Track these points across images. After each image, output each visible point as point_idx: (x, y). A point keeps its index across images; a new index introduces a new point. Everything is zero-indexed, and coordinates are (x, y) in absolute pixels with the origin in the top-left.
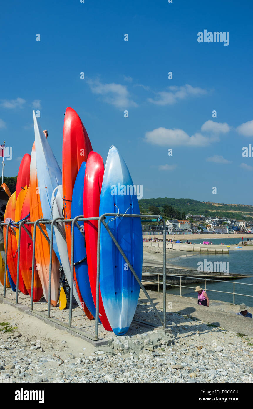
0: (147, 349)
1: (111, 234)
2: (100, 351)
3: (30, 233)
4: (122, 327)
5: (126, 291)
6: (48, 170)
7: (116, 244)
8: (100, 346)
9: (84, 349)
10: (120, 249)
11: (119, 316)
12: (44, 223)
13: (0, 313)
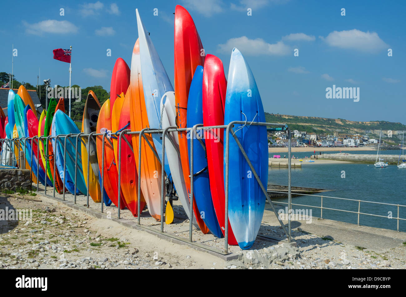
0: (276, 263)
1: (239, 143)
2: (232, 266)
3: (131, 143)
4: (249, 240)
5: (253, 203)
6: (156, 75)
7: (244, 154)
8: (231, 260)
9: (214, 264)
10: (247, 160)
11: (245, 230)
12: (149, 133)
13: (103, 229)
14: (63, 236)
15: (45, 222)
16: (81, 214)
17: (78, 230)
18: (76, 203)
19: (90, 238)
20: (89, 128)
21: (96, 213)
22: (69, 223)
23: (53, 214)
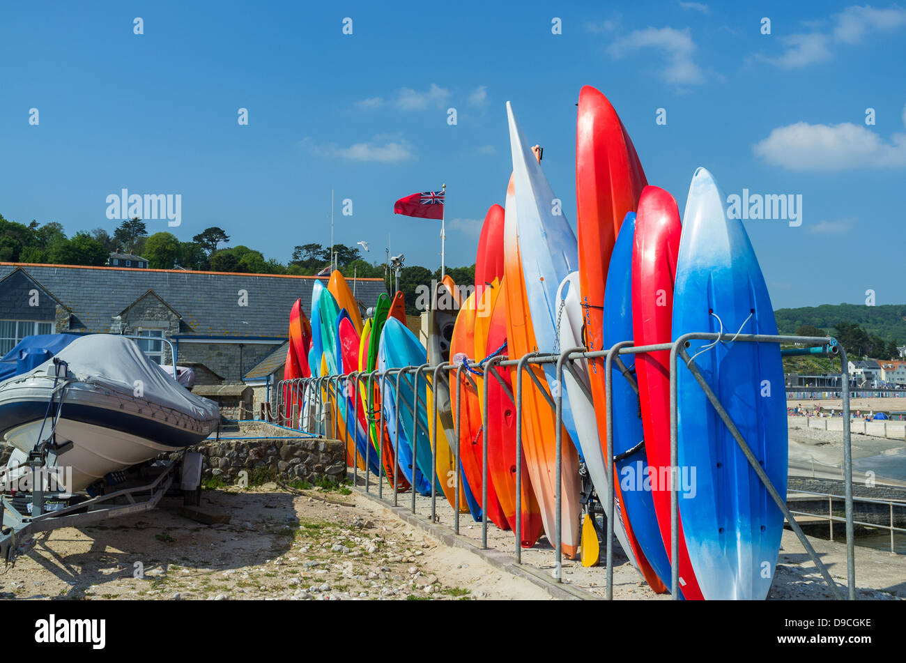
1: (704, 383)
3: (510, 386)
5: (747, 524)
6: (546, 236)
7: (718, 407)
10: (727, 422)
12: (540, 363)
13: (449, 568)
14: (363, 578)
15: (339, 547)
16: (417, 535)
17: (399, 568)
18: (414, 512)
19: (414, 586)
20: (438, 355)
21: (444, 534)
22: (388, 553)
23: (366, 532)
